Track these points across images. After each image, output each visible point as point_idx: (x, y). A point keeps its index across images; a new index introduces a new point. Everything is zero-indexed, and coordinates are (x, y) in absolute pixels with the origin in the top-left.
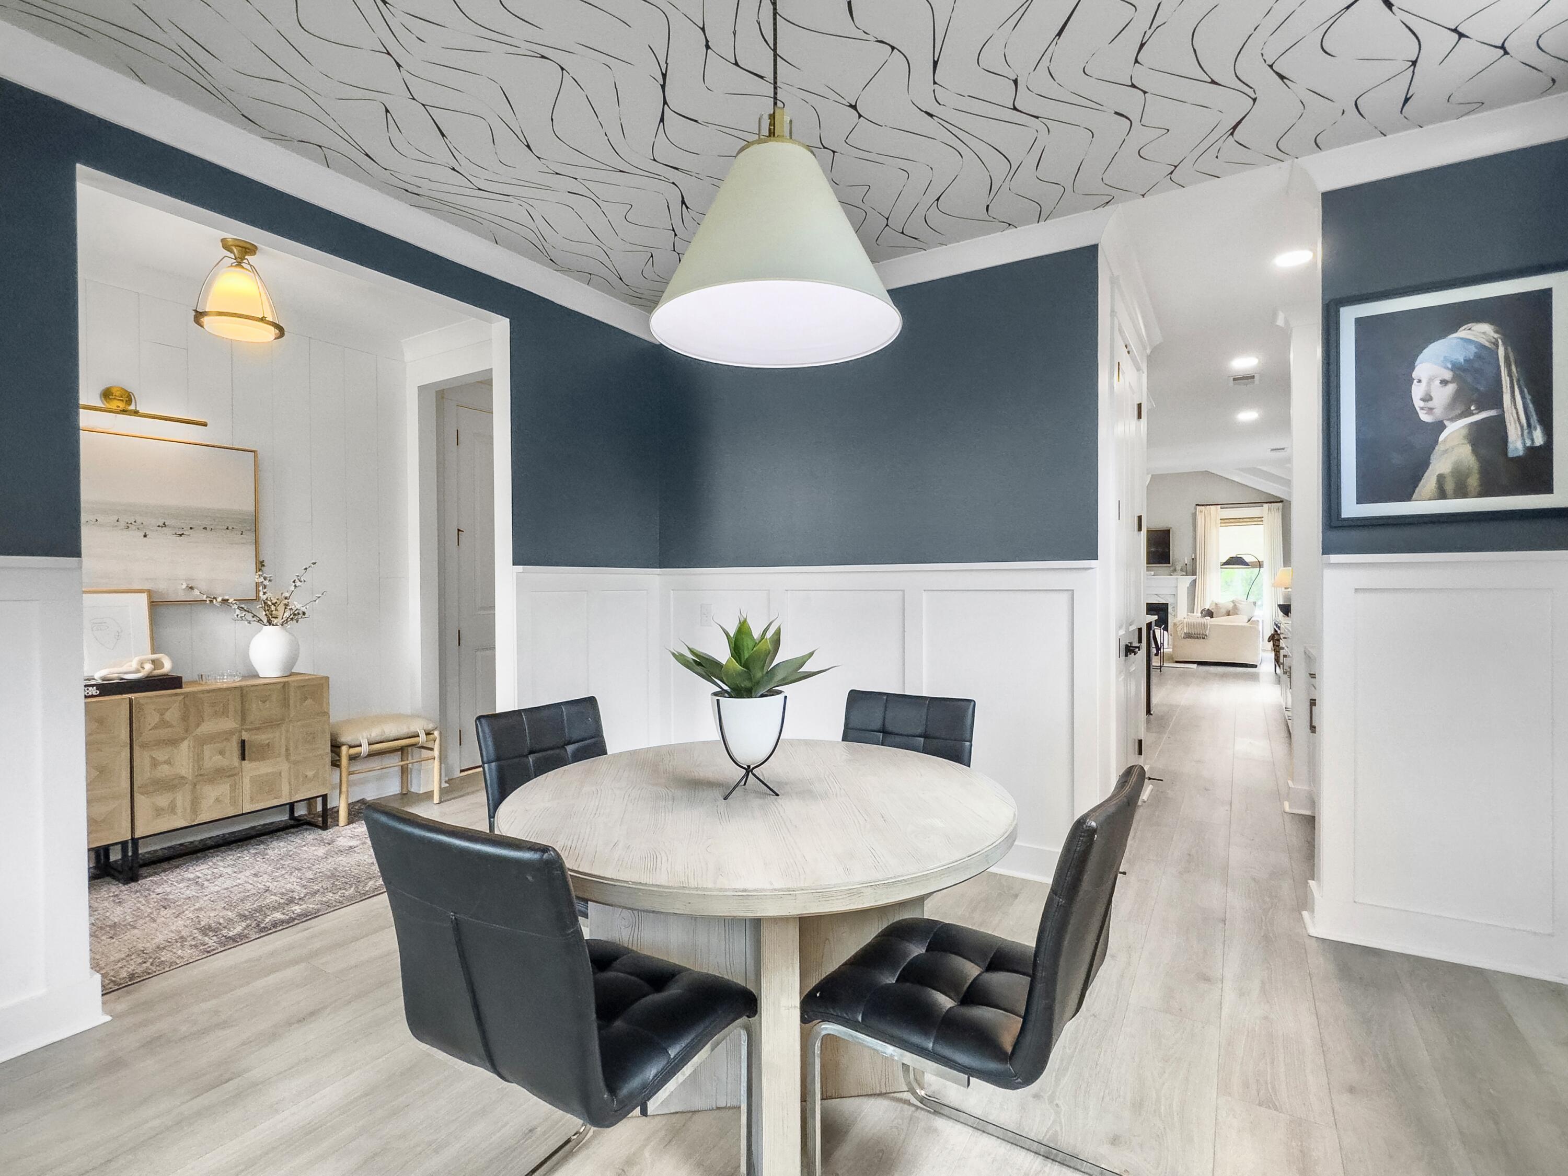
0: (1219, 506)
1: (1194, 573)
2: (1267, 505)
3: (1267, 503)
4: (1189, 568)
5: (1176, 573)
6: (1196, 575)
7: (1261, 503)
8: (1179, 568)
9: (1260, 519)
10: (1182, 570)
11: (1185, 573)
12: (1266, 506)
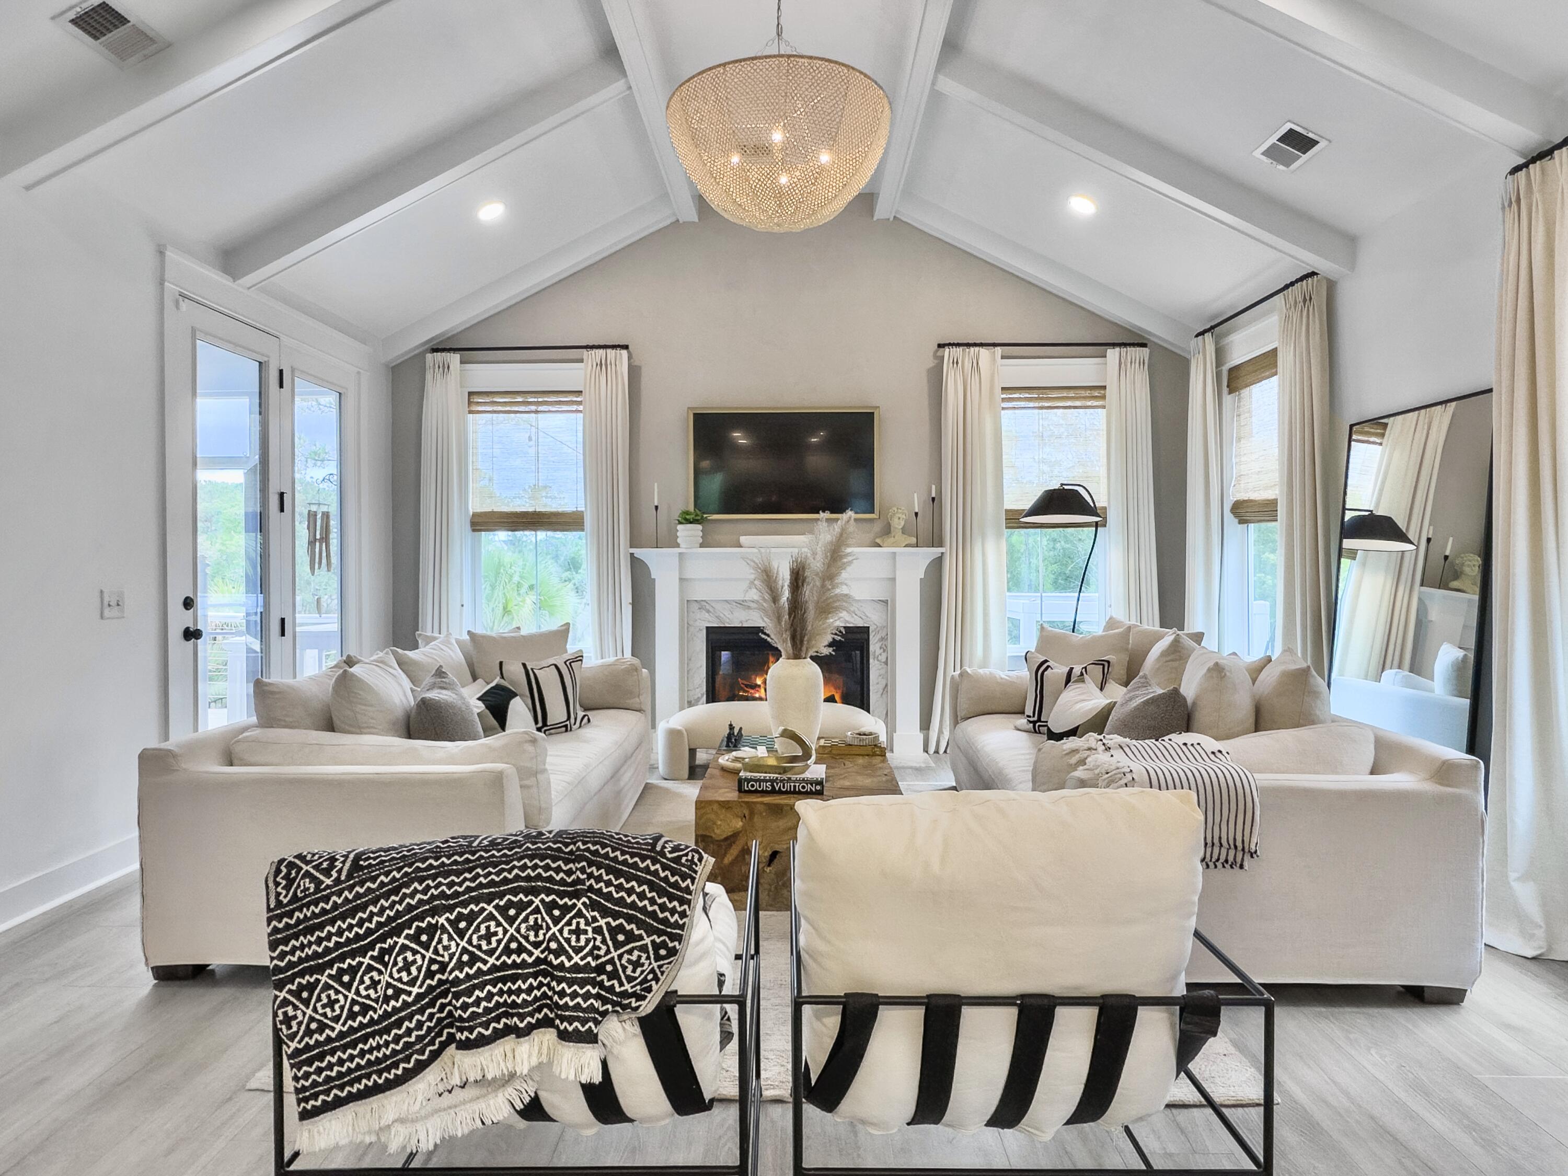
0: (999, 350)
1: (936, 540)
2: (1117, 349)
3: (1114, 345)
4: (924, 524)
5: (891, 540)
6: (941, 545)
7: (1099, 347)
8: (898, 523)
9: (1097, 392)
10: (904, 531)
11: (914, 540)
12: (1113, 354)
